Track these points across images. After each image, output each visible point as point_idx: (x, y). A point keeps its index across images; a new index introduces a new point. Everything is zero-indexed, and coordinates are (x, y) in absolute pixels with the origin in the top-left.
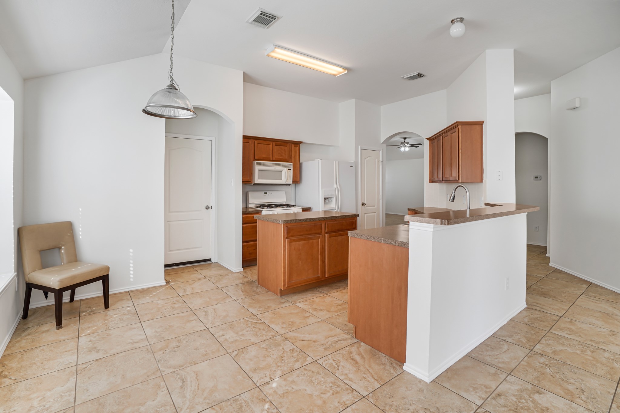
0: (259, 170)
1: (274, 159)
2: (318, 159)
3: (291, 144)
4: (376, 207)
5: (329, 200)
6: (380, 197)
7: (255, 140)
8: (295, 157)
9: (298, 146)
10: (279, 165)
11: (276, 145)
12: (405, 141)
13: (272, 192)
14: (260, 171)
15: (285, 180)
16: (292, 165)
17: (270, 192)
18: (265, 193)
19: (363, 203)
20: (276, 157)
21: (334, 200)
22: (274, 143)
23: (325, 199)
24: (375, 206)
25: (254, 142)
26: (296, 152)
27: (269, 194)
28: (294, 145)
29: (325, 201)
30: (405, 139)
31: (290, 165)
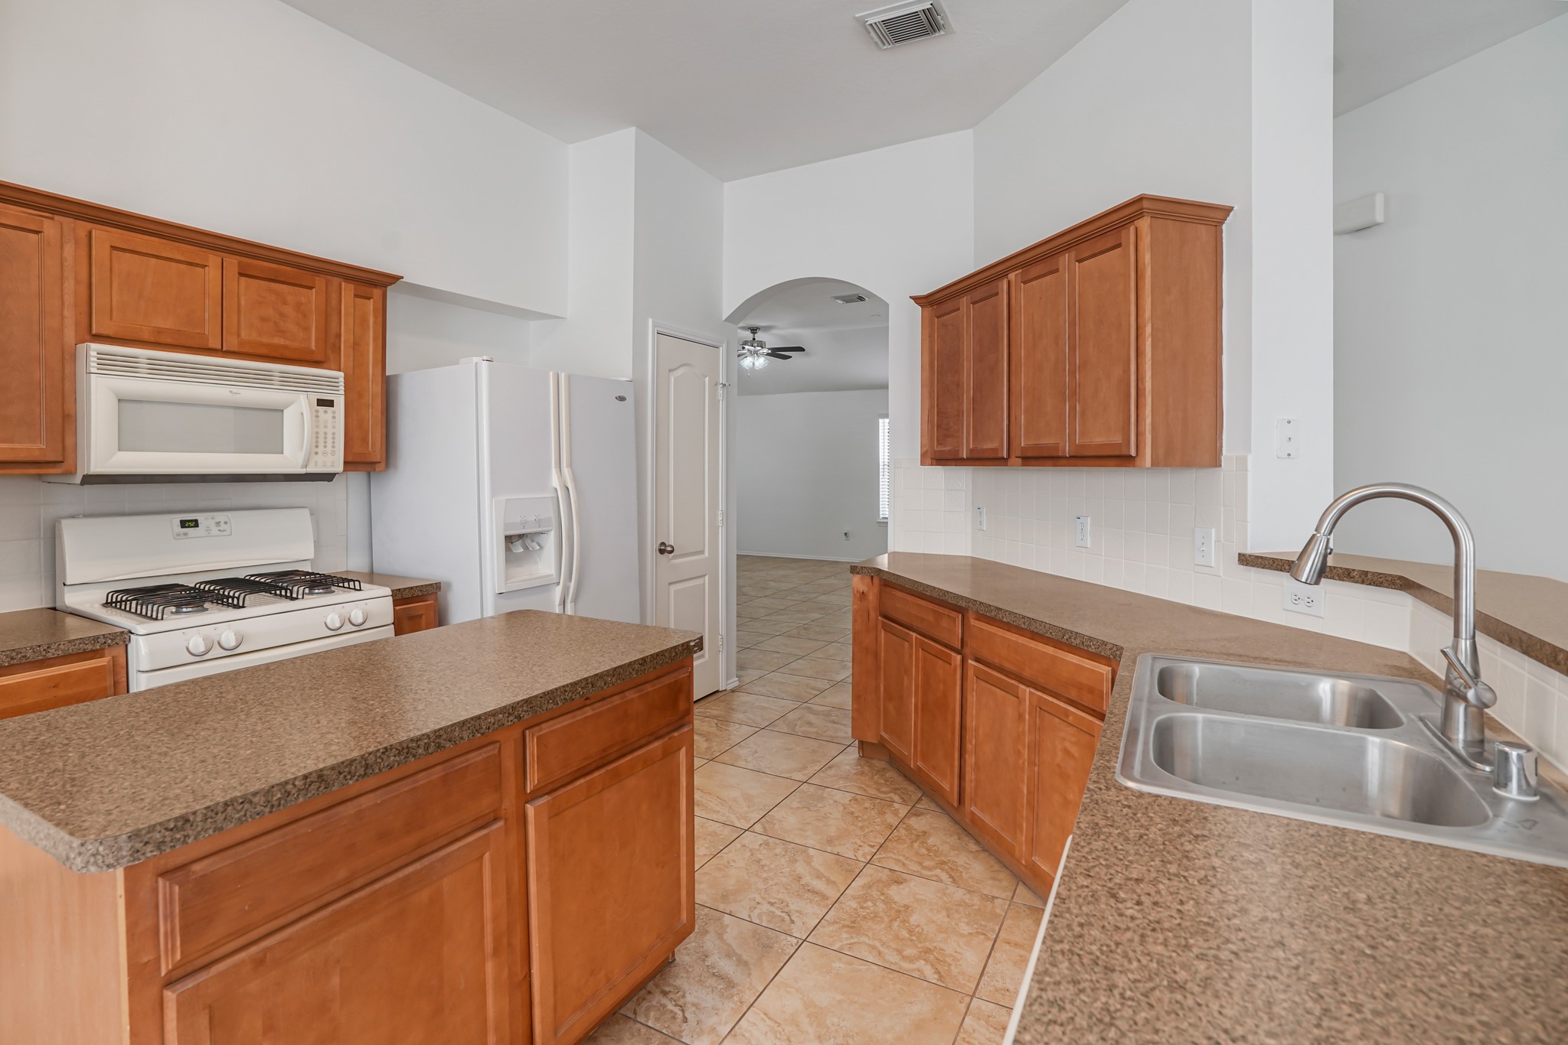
0: (119, 400)
1: (231, 343)
2: (475, 359)
3: (336, 280)
4: (707, 554)
5: (528, 542)
6: (720, 518)
7: (89, 225)
8: (357, 346)
9: (377, 292)
10: (264, 379)
11: (241, 274)
12: (754, 339)
13: (229, 514)
14: (124, 405)
15: (300, 458)
16: (342, 379)
17: (221, 517)
18: (184, 524)
19: (663, 544)
20: (244, 335)
21: (550, 542)
22: (232, 262)
23: (509, 539)
24: (702, 552)
25: (83, 234)
26: (364, 320)
27: (208, 529)
28: (352, 286)
29: (508, 549)
30: (754, 330)
31: (332, 383)
